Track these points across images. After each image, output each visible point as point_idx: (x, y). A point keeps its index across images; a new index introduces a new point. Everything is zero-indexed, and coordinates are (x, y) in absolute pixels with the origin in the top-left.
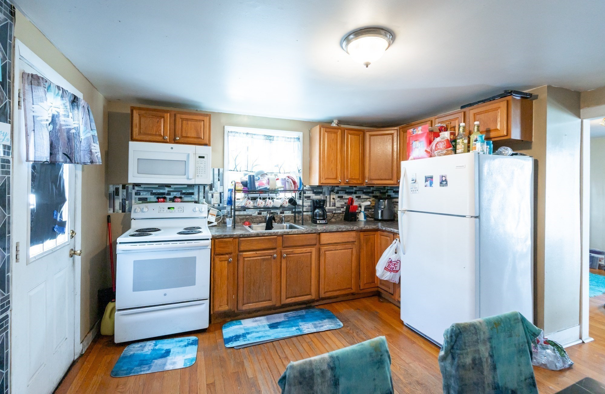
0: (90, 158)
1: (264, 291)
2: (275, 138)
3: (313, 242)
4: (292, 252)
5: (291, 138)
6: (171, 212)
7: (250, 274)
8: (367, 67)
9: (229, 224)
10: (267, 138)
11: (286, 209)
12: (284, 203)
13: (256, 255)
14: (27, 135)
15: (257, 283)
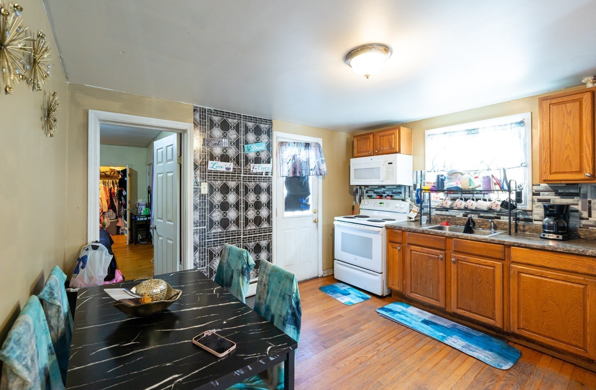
0: (320, 172)
1: (431, 289)
2: (479, 131)
3: (500, 256)
4: (465, 258)
5: (505, 125)
6: (381, 206)
7: (417, 267)
8: (368, 78)
9: (424, 221)
10: (469, 133)
11: (504, 214)
12: (492, 205)
13: (422, 251)
14: (280, 166)
15: (424, 278)
